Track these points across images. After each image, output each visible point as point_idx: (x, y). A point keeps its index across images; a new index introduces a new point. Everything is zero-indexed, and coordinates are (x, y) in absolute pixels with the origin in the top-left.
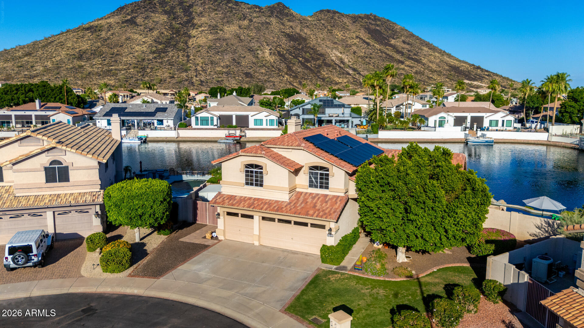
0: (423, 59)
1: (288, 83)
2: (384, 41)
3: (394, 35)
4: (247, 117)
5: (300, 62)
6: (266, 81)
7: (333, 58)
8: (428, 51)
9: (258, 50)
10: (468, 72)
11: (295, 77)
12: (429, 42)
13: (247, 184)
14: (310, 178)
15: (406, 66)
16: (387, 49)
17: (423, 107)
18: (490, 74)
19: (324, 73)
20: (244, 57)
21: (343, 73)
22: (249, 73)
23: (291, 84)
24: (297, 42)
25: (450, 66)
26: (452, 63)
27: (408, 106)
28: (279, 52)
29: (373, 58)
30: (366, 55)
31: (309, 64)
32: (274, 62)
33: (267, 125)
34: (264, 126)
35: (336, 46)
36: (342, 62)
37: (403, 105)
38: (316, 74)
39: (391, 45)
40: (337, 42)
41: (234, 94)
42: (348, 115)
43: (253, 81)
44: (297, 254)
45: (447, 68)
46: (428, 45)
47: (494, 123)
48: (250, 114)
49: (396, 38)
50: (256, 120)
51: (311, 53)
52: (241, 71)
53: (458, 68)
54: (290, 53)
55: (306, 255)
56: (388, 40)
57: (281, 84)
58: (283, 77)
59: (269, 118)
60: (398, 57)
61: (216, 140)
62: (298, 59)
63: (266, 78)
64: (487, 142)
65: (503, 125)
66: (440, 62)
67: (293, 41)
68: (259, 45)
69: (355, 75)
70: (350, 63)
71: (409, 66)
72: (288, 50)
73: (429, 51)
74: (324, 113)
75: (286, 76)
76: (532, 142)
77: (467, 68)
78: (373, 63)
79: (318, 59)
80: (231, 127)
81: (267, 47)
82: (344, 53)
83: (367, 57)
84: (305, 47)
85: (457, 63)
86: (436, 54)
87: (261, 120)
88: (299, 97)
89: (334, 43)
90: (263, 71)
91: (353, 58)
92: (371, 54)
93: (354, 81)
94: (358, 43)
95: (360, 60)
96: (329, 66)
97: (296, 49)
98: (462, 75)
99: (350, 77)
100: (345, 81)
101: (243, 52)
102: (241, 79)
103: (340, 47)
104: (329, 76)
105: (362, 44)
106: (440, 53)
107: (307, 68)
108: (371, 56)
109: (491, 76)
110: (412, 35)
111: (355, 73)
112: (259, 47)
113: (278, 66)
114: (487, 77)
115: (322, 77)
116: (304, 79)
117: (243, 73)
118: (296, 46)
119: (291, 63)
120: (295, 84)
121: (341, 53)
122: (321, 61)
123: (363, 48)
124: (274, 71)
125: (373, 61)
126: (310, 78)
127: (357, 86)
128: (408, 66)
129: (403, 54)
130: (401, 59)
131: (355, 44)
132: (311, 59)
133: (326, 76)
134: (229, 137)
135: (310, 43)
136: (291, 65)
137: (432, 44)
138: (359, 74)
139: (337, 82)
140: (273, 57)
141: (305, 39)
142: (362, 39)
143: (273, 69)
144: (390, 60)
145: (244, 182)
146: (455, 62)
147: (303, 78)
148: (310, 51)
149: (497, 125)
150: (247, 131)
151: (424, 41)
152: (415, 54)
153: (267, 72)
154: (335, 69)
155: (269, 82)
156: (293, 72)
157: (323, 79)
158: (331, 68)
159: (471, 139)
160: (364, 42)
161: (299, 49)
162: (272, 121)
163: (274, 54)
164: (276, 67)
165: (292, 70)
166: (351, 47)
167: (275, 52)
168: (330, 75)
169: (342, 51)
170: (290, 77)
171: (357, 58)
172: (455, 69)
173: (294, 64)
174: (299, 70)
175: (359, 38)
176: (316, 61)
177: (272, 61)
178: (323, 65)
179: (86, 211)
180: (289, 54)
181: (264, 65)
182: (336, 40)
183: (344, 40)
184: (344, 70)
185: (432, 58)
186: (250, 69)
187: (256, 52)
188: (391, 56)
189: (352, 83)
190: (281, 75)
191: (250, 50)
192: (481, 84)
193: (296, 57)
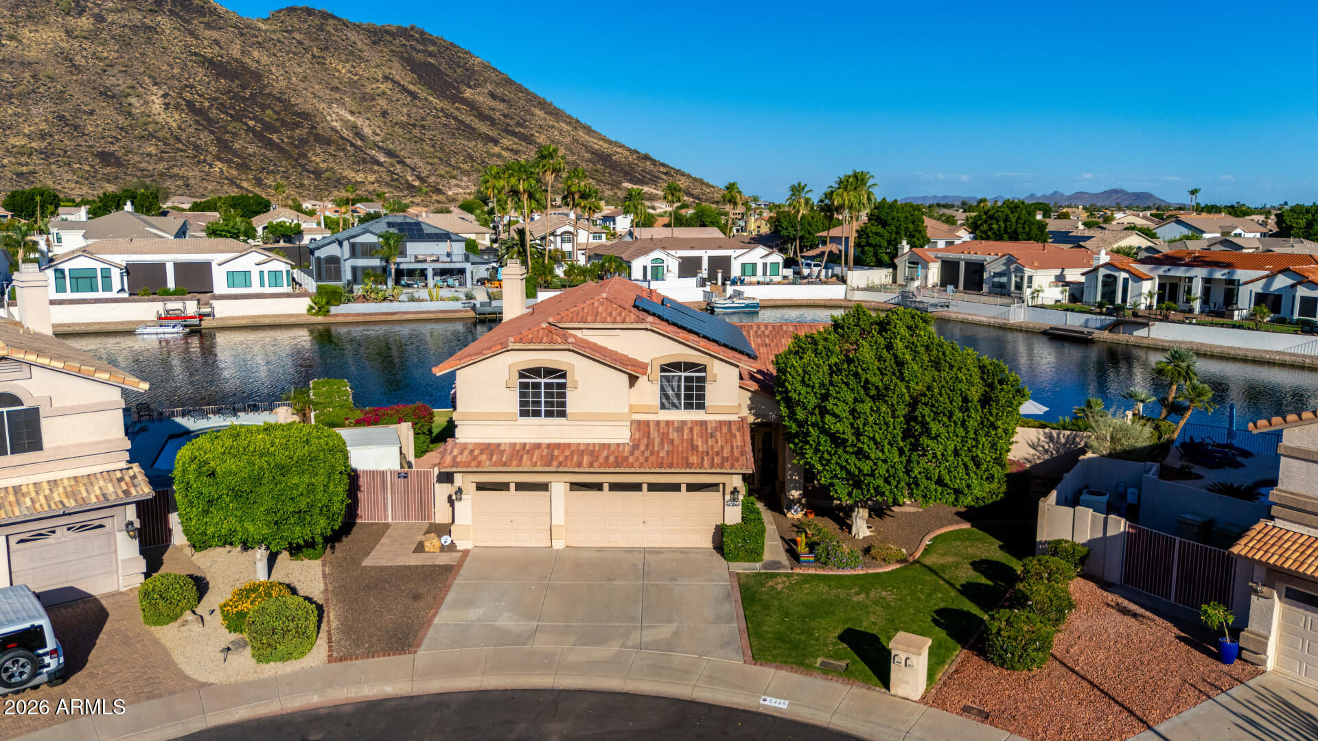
0: (537, 135)
1: (226, 182)
2: (448, 89)
3: (469, 78)
4: (206, 268)
5: (250, 130)
6: (162, 175)
7: (334, 123)
8: (545, 119)
9: (129, 95)
10: (629, 165)
11: (244, 167)
12: (544, 99)
13: (524, 413)
14: (662, 389)
15: (503, 149)
16: (457, 109)
17: (595, 238)
18: (670, 172)
19: (317, 158)
20: (92, 112)
21: (365, 161)
22: (111, 155)
23: (235, 184)
24: (238, 82)
25: (593, 153)
26: (596, 147)
27: (566, 236)
28: (190, 105)
29: (429, 129)
30: (412, 121)
31: (274, 137)
32: (179, 127)
33: (262, 285)
34: (255, 288)
35: (338, 96)
36: (358, 134)
37: (556, 236)
38: (297, 160)
39: (465, 102)
40: (340, 86)
41: (128, 207)
42: (461, 258)
43: (125, 174)
44: (662, 552)
45: (587, 155)
46: (543, 104)
47: (749, 270)
48: (215, 258)
49: (474, 85)
50: (231, 275)
51: (277, 109)
52: (85, 149)
53: (609, 156)
54: (223, 108)
55: (682, 552)
56: (457, 89)
57: (205, 184)
58: (211, 166)
59: (266, 268)
60: (484, 128)
61: (131, 327)
62: (246, 124)
63: (161, 166)
64: (747, 306)
65: (764, 274)
66: (572, 143)
67: (225, 77)
68: (130, 82)
69: (393, 166)
70: (378, 138)
71: (511, 150)
72: (215, 99)
73: (548, 118)
74: (403, 253)
75: (220, 165)
76: (822, 303)
77: (627, 158)
78: (431, 140)
79: (298, 125)
80: (166, 294)
81: (154, 89)
82: (359, 113)
83: (414, 126)
84: (260, 93)
85: (606, 145)
86: (563, 125)
87: (247, 274)
88: (284, 216)
89: (332, 89)
90: (152, 150)
91: (382, 125)
92: (423, 119)
93: (392, 180)
94: (389, 93)
95: (400, 131)
96: (327, 142)
97: (236, 97)
98: (617, 171)
99: (382, 169)
100: (372, 178)
101: (87, 99)
102: (87, 168)
103: (347, 99)
104: (331, 165)
105: (399, 96)
106: (569, 123)
107: (270, 144)
108: (424, 123)
109: (672, 176)
110: (508, 82)
111: (394, 161)
112: (133, 87)
113: (192, 139)
114: (664, 177)
115: (312, 169)
116: (268, 173)
117: (92, 154)
118: (236, 90)
119: (228, 132)
120: (245, 184)
121: (352, 113)
122: (306, 131)
123: (404, 104)
124: (182, 151)
125: (429, 134)
126: (284, 169)
127: (401, 191)
128: (507, 149)
129: (493, 122)
130: (490, 133)
131: (384, 93)
132: (278, 124)
133: (322, 165)
134: (166, 318)
135: (272, 86)
136: (227, 137)
137: (551, 104)
138: (402, 162)
139: (353, 180)
140: (177, 116)
141: (257, 76)
142: (399, 84)
143: (180, 146)
144: (468, 135)
145: (517, 409)
146: (601, 143)
147: (263, 168)
148: (275, 105)
149: (754, 274)
150: (215, 303)
151: (535, 97)
152: (518, 124)
153: (162, 152)
154: (344, 150)
155: (171, 177)
156: (235, 154)
157: (317, 174)
158: (333, 148)
159: (719, 301)
160: (404, 89)
161: (244, 100)
162: (275, 275)
163: (177, 107)
164: (188, 142)
165: (232, 149)
166: (373, 100)
167: (178, 103)
168: (333, 165)
169: (354, 109)
170: (231, 167)
171: (392, 126)
172: (602, 158)
173: (235, 135)
174: (250, 151)
175: (392, 80)
176: (293, 129)
177: (174, 125)
178: (311, 139)
179: (97, 523)
180: (217, 109)
181: (152, 136)
182: (336, 83)
183: (355, 82)
184: (365, 153)
185: (556, 133)
186: (112, 143)
187: (125, 102)
188: (468, 126)
189: (388, 184)
190: (205, 161)
191: (105, 94)
192: (655, 192)
193: (237, 118)
